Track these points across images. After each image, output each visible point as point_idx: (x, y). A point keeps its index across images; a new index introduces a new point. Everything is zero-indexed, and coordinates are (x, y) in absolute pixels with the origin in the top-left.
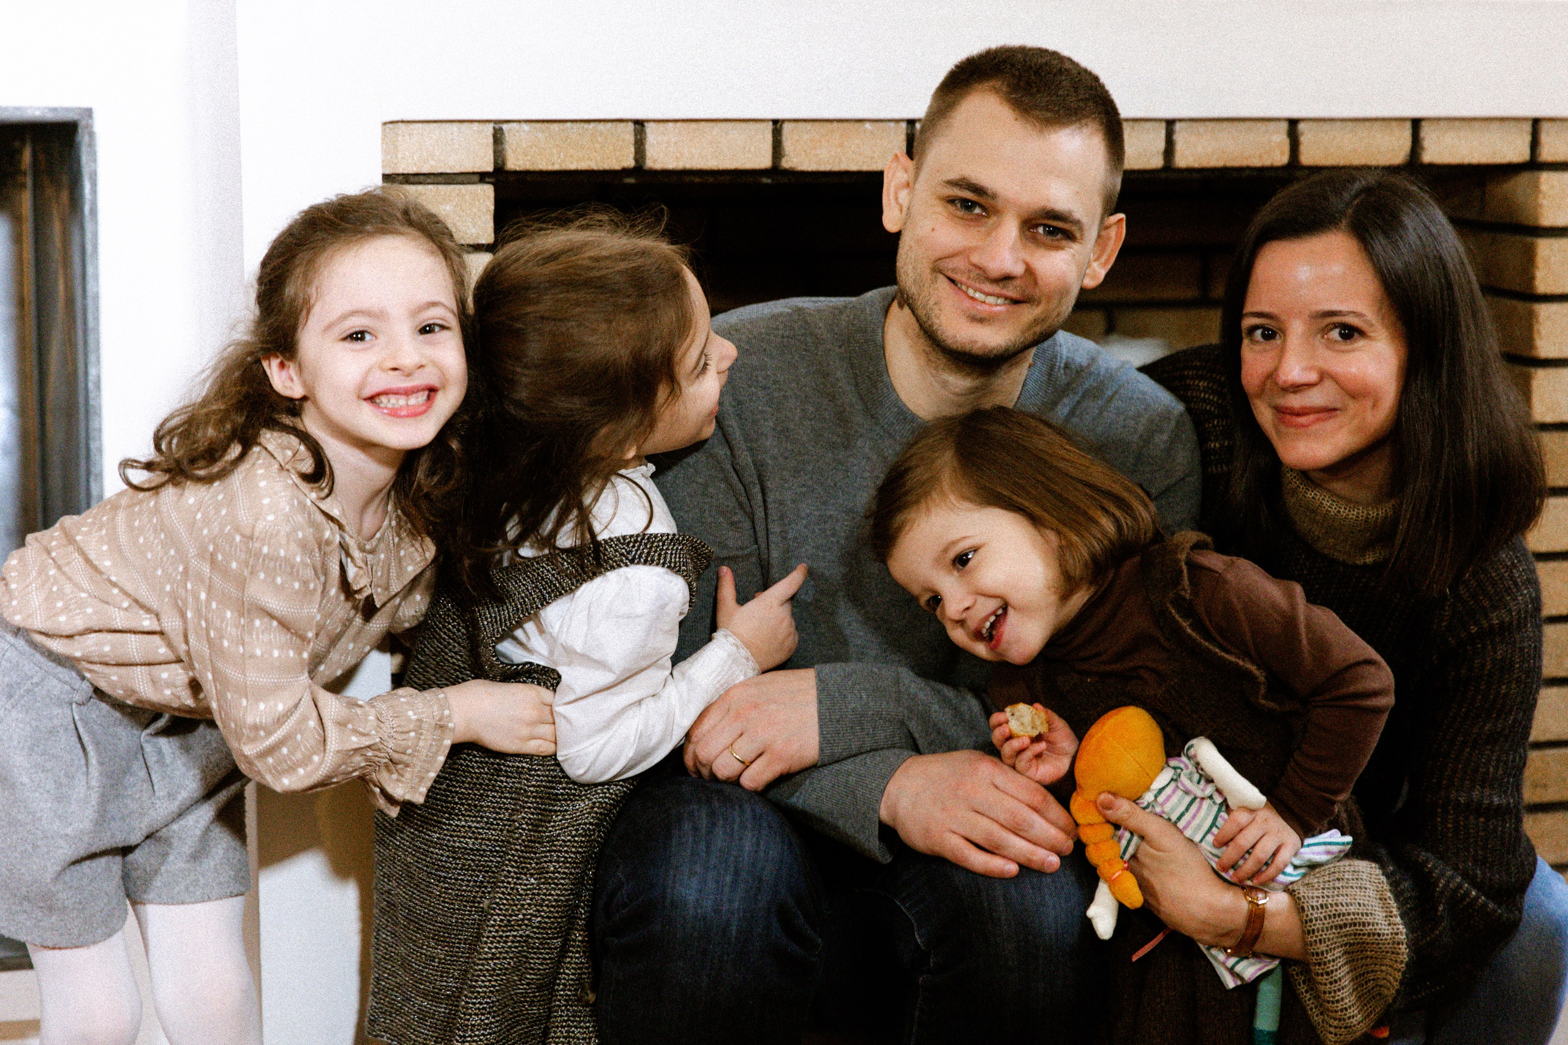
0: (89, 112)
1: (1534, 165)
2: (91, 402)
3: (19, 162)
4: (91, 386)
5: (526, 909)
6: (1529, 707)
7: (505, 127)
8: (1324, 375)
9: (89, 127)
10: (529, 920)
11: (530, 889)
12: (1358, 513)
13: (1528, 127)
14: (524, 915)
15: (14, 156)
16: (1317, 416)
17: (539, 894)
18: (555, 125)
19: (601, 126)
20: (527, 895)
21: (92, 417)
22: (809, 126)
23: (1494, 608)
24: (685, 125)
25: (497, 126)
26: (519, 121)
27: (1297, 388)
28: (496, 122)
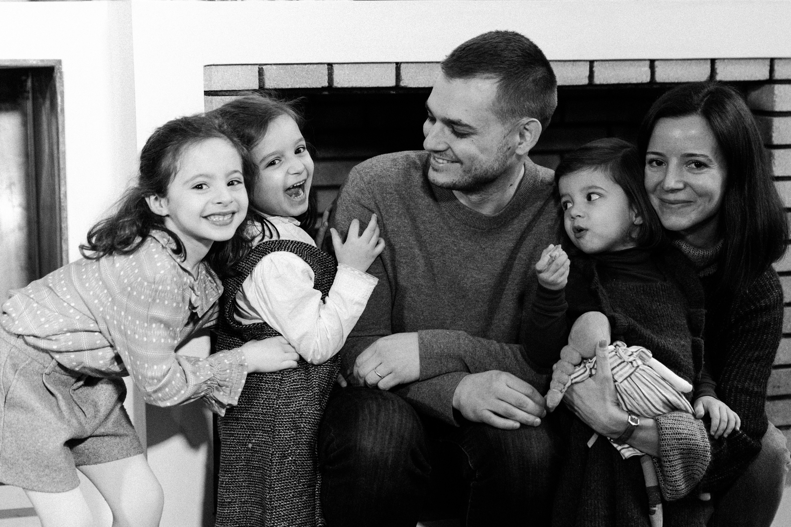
0: (60, 62)
1: (772, 81)
2: (62, 204)
3: (26, 86)
4: (62, 196)
5: (292, 447)
6: (775, 347)
7: (264, 67)
8: (686, 185)
9: (60, 69)
10: (294, 452)
11: (292, 437)
12: (699, 253)
13: (768, 63)
14: (291, 450)
15: (23, 84)
16: (682, 204)
17: (297, 439)
18: (289, 66)
19: (311, 66)
20: (291, 440)
21: (62, 211)
22: (414, 65)
23: (762, 298)
24: (352, 65)
25: (260, 67)
26: (271, 64)
27: (674, 191)
28: (260, 65)
